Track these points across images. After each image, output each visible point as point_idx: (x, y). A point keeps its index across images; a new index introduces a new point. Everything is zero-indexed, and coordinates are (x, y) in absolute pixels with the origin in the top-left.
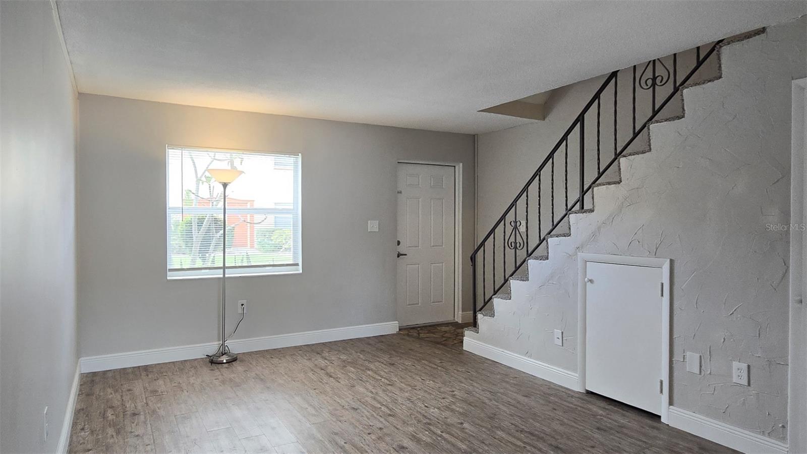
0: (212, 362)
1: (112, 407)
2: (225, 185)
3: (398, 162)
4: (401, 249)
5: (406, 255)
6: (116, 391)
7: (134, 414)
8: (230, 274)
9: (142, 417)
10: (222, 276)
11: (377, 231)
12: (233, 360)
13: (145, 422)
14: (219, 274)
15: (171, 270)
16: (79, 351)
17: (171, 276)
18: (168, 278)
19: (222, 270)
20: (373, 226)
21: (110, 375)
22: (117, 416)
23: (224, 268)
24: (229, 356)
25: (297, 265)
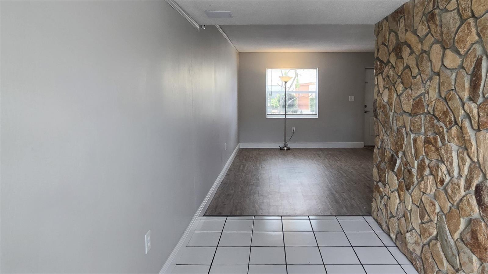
0: (281, 149)
1: (246, 156)
2: (286, 82)
3: (366, 69)
4: (366, 109)
5: (369, 112)
6: (248, 153)
7: (251, 158)
8: (288, 117)
9: (253, 159)
10: (285, 117)
11: (354, 100)
12: (289, 149)
13: (254, 159)
14: (283, 117)
15: (268, 114)
16: (238, 141)
17: (268, 117)
18: (267, 117)
19: (285, 115)
20: (352, 98)
21: (248, 149)
22: (247, 158)
23: (285, 114)
24: (287, 147)
25: (316, 114)
